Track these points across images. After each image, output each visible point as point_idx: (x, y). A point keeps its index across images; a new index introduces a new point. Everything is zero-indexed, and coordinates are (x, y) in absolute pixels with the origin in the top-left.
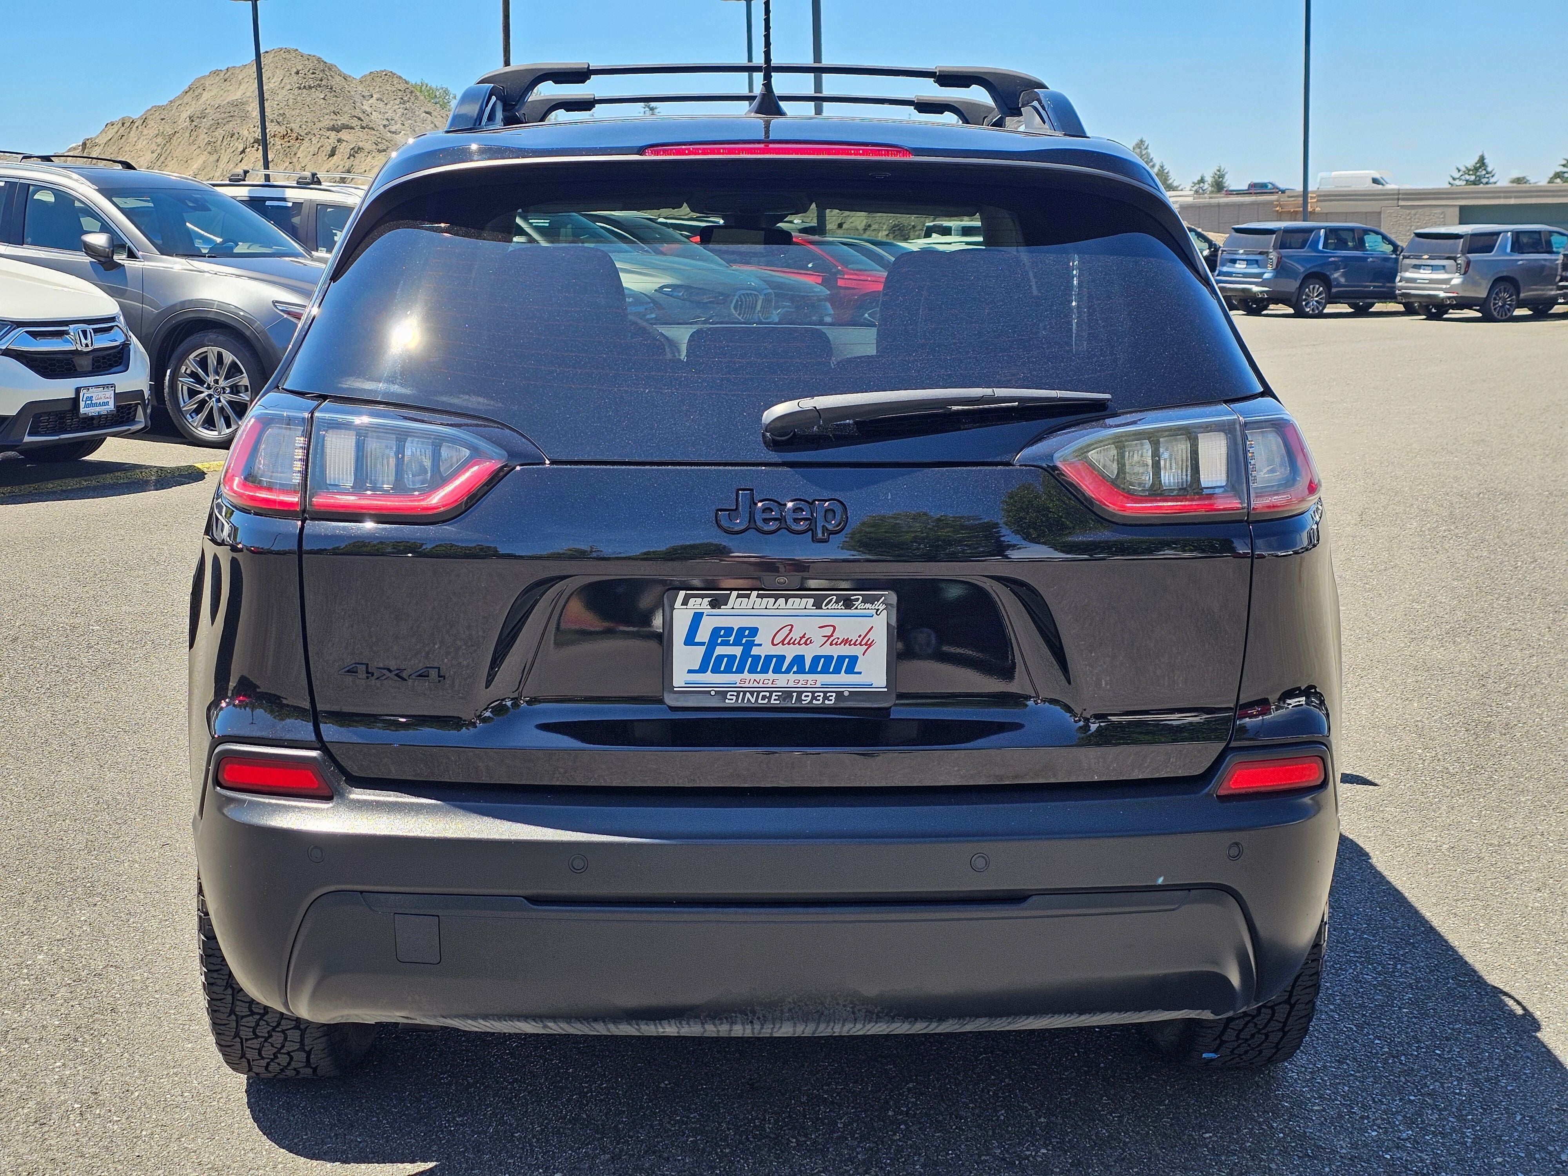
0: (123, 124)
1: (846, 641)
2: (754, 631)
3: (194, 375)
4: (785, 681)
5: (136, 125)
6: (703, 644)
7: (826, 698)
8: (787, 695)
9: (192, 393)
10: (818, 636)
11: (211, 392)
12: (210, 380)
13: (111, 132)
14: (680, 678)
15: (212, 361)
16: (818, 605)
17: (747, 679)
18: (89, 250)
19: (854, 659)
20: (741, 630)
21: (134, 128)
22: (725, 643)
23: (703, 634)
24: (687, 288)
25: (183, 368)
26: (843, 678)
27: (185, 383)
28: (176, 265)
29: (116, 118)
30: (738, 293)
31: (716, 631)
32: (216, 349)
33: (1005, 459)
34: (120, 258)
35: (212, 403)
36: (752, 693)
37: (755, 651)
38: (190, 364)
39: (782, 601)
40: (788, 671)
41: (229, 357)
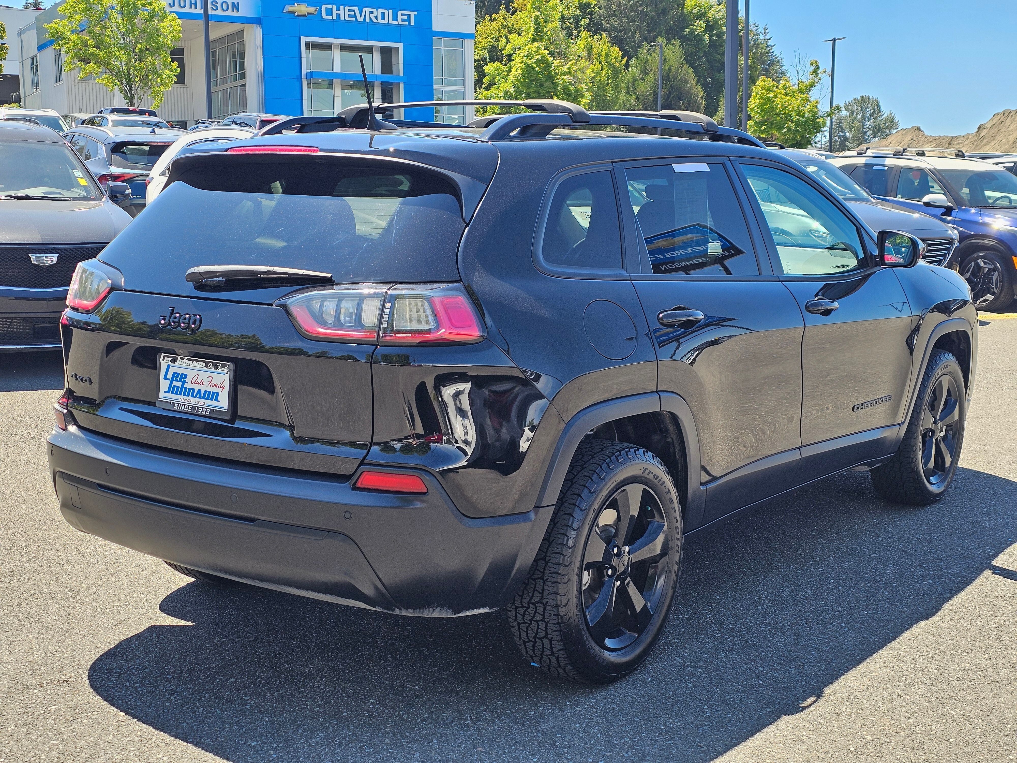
0: (1004, 114)
1: (216, 385)
2: (186, 375)
4: (195, 401)
5: (1011, 114)
6: (169, 379)
7: (206, 411)
8: (193, 408)
10: (206, 381)
13: (996, 119)
14: (162, 395)
16: (206, 366)
17: (182, 399)
19: (218, 394)
20: (182, 374)
21: (1010, 117)
22: (176, 380)
23: (170, 376)
26: (213, 403)
29: (1001, 110)
31: (174, 373)
33: (270, 302)
36: (183, 405)
37: (186, 385)
39: (195, 362)
40: (195, 397)
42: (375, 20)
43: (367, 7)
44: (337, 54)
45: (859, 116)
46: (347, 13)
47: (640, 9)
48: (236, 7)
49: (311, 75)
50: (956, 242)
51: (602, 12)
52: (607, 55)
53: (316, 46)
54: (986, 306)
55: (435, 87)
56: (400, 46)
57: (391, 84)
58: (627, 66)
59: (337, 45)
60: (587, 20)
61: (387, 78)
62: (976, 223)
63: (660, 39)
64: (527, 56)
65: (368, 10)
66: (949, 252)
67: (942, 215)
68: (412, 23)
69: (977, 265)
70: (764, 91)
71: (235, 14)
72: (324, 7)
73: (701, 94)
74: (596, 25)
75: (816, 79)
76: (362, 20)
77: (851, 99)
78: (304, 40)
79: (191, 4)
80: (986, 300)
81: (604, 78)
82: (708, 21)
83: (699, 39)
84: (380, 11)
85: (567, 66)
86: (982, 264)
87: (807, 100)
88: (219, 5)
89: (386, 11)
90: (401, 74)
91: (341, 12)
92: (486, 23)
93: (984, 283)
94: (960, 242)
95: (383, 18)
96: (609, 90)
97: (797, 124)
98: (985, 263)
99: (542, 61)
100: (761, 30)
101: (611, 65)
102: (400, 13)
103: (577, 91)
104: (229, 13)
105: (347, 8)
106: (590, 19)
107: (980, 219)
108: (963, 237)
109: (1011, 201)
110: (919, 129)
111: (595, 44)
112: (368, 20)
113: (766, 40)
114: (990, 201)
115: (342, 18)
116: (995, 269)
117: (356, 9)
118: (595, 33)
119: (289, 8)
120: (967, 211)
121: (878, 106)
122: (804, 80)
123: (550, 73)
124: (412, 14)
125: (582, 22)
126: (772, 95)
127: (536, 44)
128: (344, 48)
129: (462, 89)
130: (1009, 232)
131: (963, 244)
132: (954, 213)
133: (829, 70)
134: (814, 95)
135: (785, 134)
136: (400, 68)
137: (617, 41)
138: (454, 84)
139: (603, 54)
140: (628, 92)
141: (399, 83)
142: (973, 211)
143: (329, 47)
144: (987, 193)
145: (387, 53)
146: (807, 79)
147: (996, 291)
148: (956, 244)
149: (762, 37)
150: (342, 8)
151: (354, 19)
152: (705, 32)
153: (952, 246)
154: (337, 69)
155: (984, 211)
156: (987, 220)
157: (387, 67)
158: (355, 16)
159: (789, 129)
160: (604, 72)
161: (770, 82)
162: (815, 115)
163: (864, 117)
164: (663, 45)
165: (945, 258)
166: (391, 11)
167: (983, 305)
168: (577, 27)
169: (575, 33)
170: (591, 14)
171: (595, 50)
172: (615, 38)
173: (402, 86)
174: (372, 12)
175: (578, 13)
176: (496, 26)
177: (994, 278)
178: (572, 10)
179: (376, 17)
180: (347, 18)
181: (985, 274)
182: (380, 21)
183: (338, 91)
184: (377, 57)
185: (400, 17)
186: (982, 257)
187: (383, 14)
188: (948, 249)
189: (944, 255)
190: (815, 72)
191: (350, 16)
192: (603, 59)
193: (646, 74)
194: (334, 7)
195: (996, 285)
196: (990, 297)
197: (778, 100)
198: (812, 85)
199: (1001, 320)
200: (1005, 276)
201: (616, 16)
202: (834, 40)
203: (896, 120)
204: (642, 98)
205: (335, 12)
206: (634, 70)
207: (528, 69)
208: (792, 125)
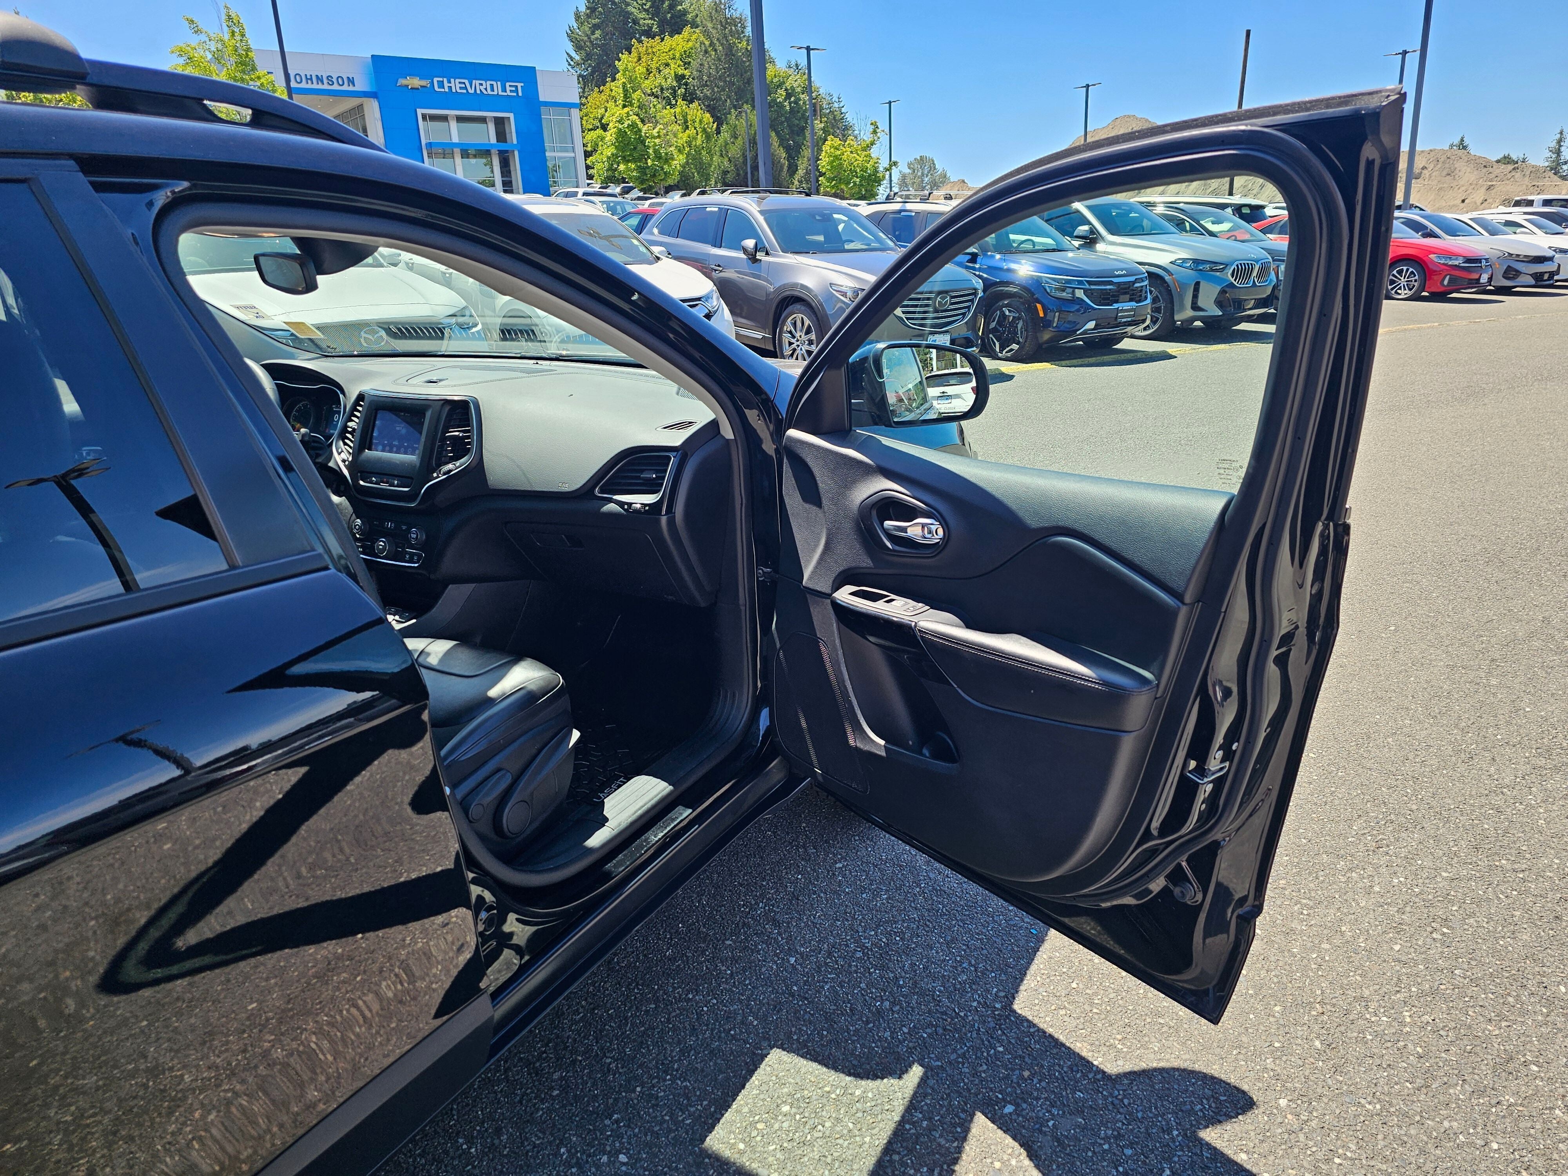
3: (790, 332)
9: (790, 344)
11: (798, 343)
12: (797, 335)
15: (799, 324)
18: (745, 250)
24: (1196, 261)
25: (785, 328)
27: (786, 337)
28: (791, 259)
30: (1236, 263)
32: (801, 315)
34: (760, 256)
35: (798, 351)
38: (788, 326)
41: (807, 322)
42: (485, 92)
43: (476, 79)
44: (453, 125)
45: (919, 174)
46: (458, 86)
47: (728, 79)
48: (351, 81)
49: (430, 145)
50: (980, 291)
51: (695, 82)
52: (701, 121)
53: (434, 118)
54: (1012, 356)
55: (547, 154)
56: (511, 116)
57: (507, 151)
58: (718, 132)
59: (452, 116)
60: (683, 90)
61: (503, 146)
62: (1001, 269)
63: (745, 106)
64: (619, 122)
65: (478, 82)
66: (973, 303)
67: (968, 262)
68: (520, 94)
69: (1003, 313)
70: (832, 150)
71: (351, 88)
72: (435, 80)
73: (784, 155)
74: (691, 94)
75: (876, 138)
76: (472, 91)
77: (912, 159)
78: (420, 112)
79: (307, 79)
80: (1011, 350)
81: (699, 142)
82: (786, 90)
83: (781, 106)
84: (489, 83)
85: (656, 130)
86: (1007, 313)
87: (869, 156)
88: (334, 80)
89: (494, 83)
90: (515, 142)
91: (452, 85)
92: (595, 94)
93: (1009, 332)
94: (984, 291)
95: (493, 90)
96: (704, 153)
97: (862, 178)
98: (1010, 311)
99: (633, 126)
100: (835, 99)
101: (704, 130)
102: (508, 84)
103: (666, 154)
104: (345, 87)
105: (457, 81)
106: (686, 89)
107: (1005, 266)
108: (988, 285)
109: (1034, 243)
110: (963, 181)
111: (690, 112)
112: (478, 92)
113: (840, 108)
114: (1015, 245)
115: (454, 90)
116: (1019, 318)
117: (466, 82)
118: (691, 102)
119: (402, 82)
120: (993, 257)
121: (934, 164)
122: (866, 139)
123: (641, 136)
124: (519, 85)
125: (679, 92)
126: (838, 153)
127: (626, 110)
128: (460, 119)
129: (572, 155)
130: (1032, 278)
131: (988, 293)
132: (979, 259)
133: (887, 131)
134: (874, 152)
135: (851, 188)
136: (513, 138)
137: (711, 110)
138: (565, 150)
139: (698, 120)
140: (721, 155)
141: (513, 151)
142: (998, 256)
143: (445, 118)
144: (1012, 237)
145: (500, 123)
146: (867, 137)
147: (1021, 340)
148: (980, 294)
149: (836, 105)
150: (452, 80)
151: (465, 91)
152: (785, 100)
153: (976, 297)
154: (455, 139)
155: (1009, 257)
156: (1013, 266)
157: (501, 136)
158: (466, 88)
159: (855, 183)
160: (699, 137)
161: (837, 142)
162: (876, 171)
163: (923, 175)
164: (749, 111)
165: (969, 310)
166: (499, 83)
167: (1009, 355)
168: (675, 96)
169: (674, 102)
170: (686, 84)
171: (689, 117)
172: (708, 106)
173: (516, 153)
174: (481, 84)
175: (675, 84)
176: (604, 98)
177: (1019, 326)
178: (669, 81)
179: (486, 89)
180: (459, 91)
181: (1010, 323)
182: (490, 92)
183: (458, 160)
184: (492, 127)
185: (508, 89)
186: (1006, 306)
187: (492, 85)
188: (972, 301)
189: (968, 307)
190: (875, 132)
191: (461, 88)
192: (697, 124)
193: (736, 138)
194: (445, 80)
195: (1022, 333)
196: (1015, 347)
197: (844, 157)
198: (872, 143)
199: (1026, 371)
200: (1030, 324)
201: (707, 86)
202: (890, 103)
203: (948, 175)
204: (733, 160)
205: (446, 85)
206: (725, 135)
207: (621, 134)
208: (858, 180)
